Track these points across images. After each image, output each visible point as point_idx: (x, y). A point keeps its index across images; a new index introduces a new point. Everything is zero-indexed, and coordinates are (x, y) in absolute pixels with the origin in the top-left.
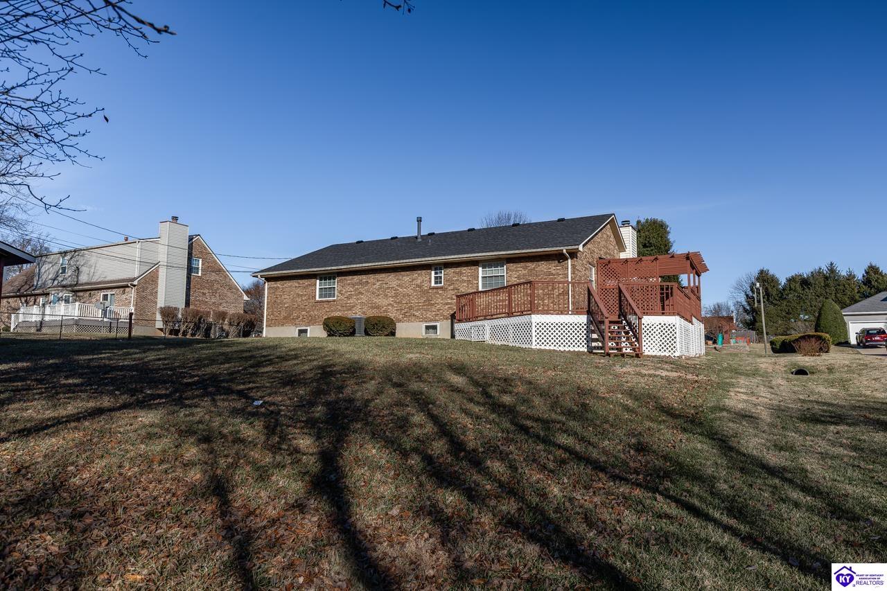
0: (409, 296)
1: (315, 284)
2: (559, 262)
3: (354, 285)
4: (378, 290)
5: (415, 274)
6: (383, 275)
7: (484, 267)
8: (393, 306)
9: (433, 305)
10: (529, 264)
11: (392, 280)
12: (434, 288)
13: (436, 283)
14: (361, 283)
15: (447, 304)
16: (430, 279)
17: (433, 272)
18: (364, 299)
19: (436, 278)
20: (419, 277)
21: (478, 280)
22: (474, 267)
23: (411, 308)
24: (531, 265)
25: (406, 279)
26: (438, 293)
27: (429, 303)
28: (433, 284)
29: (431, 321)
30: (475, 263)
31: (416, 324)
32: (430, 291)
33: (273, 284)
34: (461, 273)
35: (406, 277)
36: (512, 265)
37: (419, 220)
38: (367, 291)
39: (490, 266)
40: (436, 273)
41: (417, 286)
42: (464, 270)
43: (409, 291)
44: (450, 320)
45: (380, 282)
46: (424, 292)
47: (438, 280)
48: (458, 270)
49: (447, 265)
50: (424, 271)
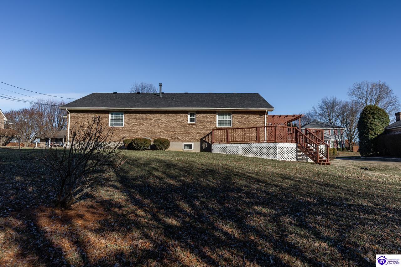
0: (174, 127)
1: (108, 117)
2: (260, 116)
3: (137, 119)
4: (154, 123)
5: (178, 116)
6: (158, 115)
7: (219, 115)
8: (164, 133)
9: (189, 133)
10: (245, 115)
11: (163, 118)
12: (190, 124)
13: (191, 121)
14: (142, 118)
15: (198, 133)
16: (188, 119)
17: (189, 116)
18: (144, 128)
19: (191, 119)
20: (181, 118)
21: (216, 122)
22: (214, 115)
23: (175, 134)
24: (246, 116)
25: (172, 118)
26: (193, 127)
27: (187, 133)
28: (189, 122)
29: (188, 142)
30: (214, 112)
31: (179, 143)
32: (188, 126)
33: (75, 115)
34: (207, 118)
35: (173, 117)
36: (235, 115)
37: (161, 85)
38: (147, 123)
39: (223, 115)
40: (191, 116)
41: (180, 122)
42: (208, 115)
43: (175, 125)
44: (200, 142)
45: (155, 119)
46: (184, 126)
47: (192, 120)
48: (205, 115)
49: (198, 112)
50: (184, 115)
